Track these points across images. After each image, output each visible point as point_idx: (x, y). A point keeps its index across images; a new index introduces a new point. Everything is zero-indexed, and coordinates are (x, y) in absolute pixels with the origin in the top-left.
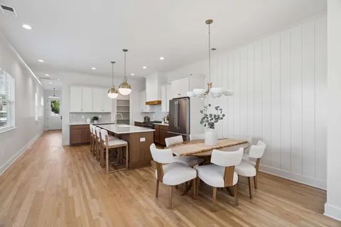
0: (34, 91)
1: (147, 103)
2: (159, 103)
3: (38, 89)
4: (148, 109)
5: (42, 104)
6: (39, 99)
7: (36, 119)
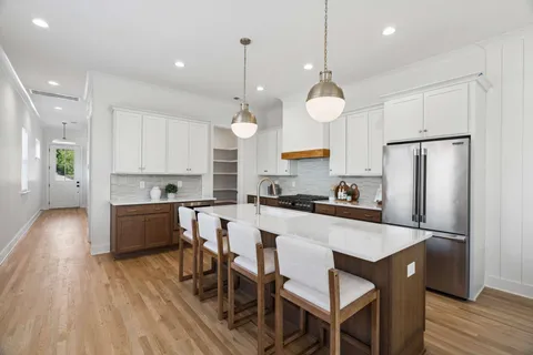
0: (20, 124)
1: (285, 156)
2: (326, 154)
3: (28, 120)
4: (283, 168)
5: (38, 155)
6: (32, 145)
7: (24, 187)
